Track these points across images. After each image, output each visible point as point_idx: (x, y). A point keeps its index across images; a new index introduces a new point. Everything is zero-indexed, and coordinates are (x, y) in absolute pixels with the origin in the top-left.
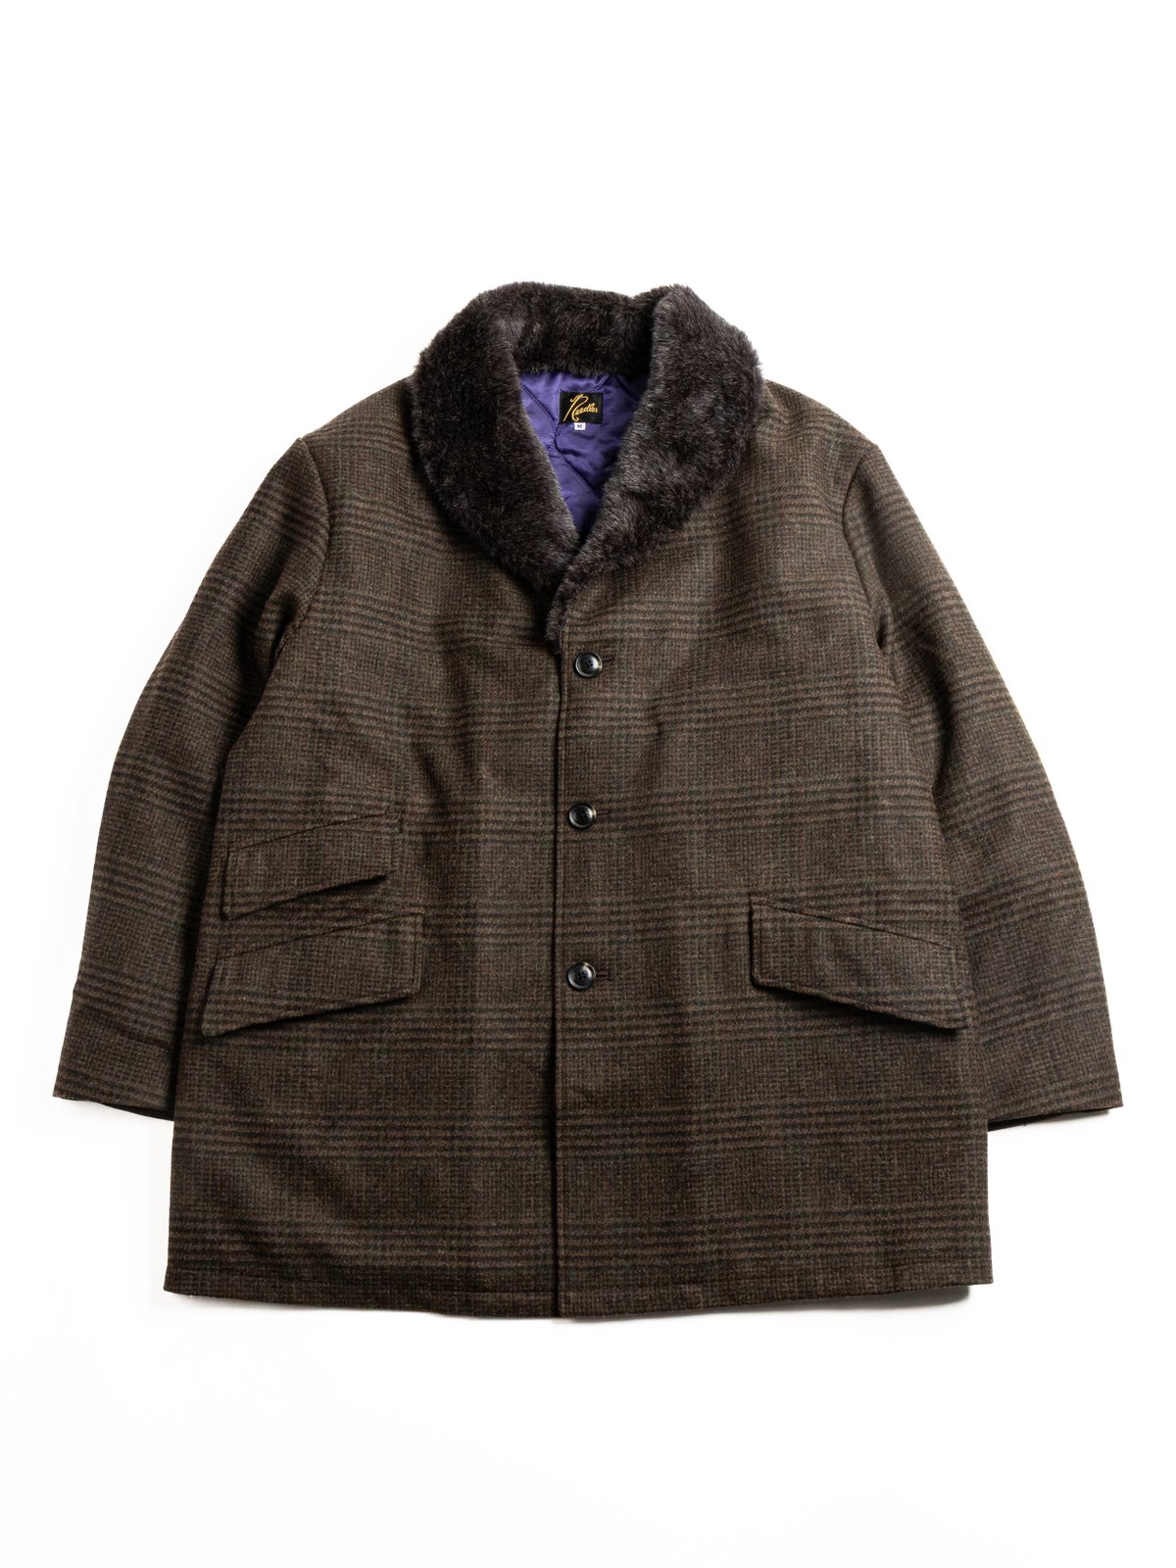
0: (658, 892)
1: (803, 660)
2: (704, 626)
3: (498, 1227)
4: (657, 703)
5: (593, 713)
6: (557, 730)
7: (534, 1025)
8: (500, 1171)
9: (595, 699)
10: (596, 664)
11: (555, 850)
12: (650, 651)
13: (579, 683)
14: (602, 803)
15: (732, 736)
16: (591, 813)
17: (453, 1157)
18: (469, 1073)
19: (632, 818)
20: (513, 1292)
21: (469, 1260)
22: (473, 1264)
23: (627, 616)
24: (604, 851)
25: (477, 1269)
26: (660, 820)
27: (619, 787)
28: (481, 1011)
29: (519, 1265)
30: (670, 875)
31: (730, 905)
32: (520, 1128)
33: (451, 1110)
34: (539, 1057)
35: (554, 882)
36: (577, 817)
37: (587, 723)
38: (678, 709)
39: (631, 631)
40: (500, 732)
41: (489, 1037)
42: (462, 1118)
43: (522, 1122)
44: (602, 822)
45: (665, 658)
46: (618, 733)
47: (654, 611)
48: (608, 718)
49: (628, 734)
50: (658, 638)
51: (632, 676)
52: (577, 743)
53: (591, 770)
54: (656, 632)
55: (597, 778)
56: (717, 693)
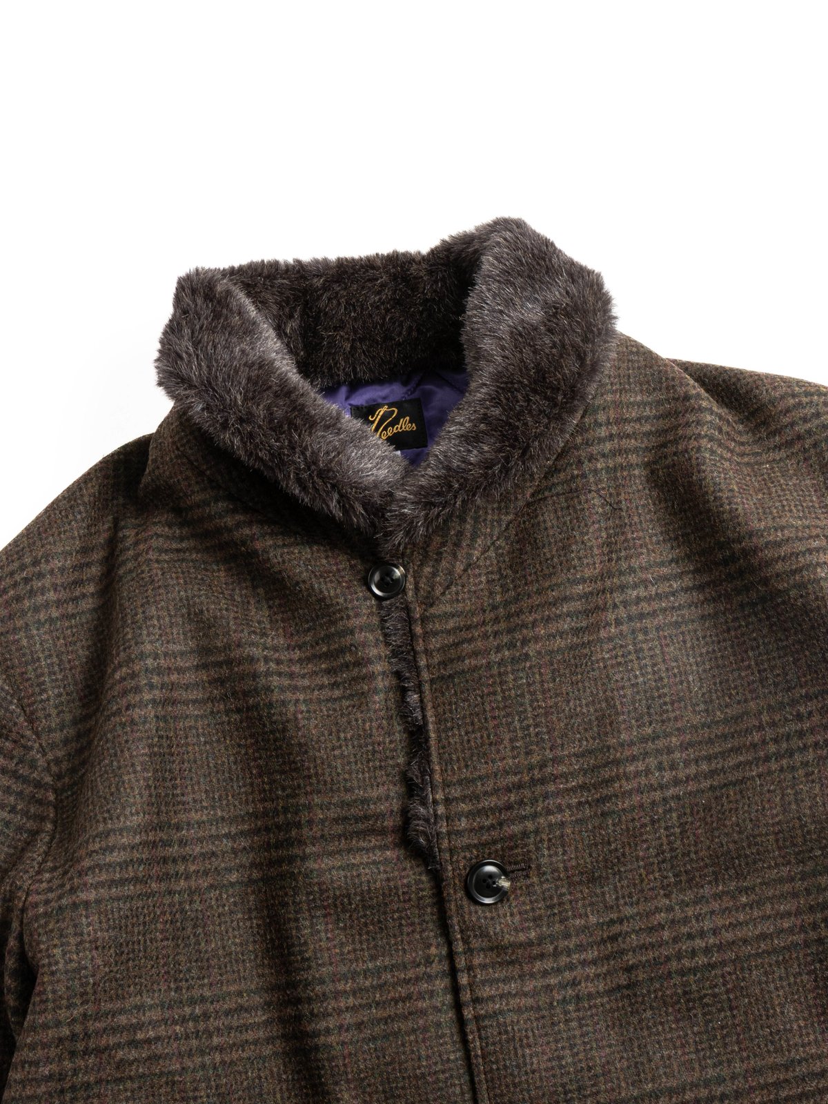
4: (616, 929)
5: (513, 970)
6: (458, 1007)
9: (512, 945)
10: (501, 880)
12: (586, 841)
13: (478, 917)
15: (755, 973)
37: (507, 988)
38: (655, 937)
39: (549, 812)
40: (359, 1026)
45: (613, 845)
46: (560, 997)
47: (581, 769)
48: (539, 971)
49: (577, 996)
50: (596, 814)
51: (564, 890)
52: (499, 1025)
53: (529, 1067)
54: (590, 805)
55: (541, 1079)
56: (715, 900)
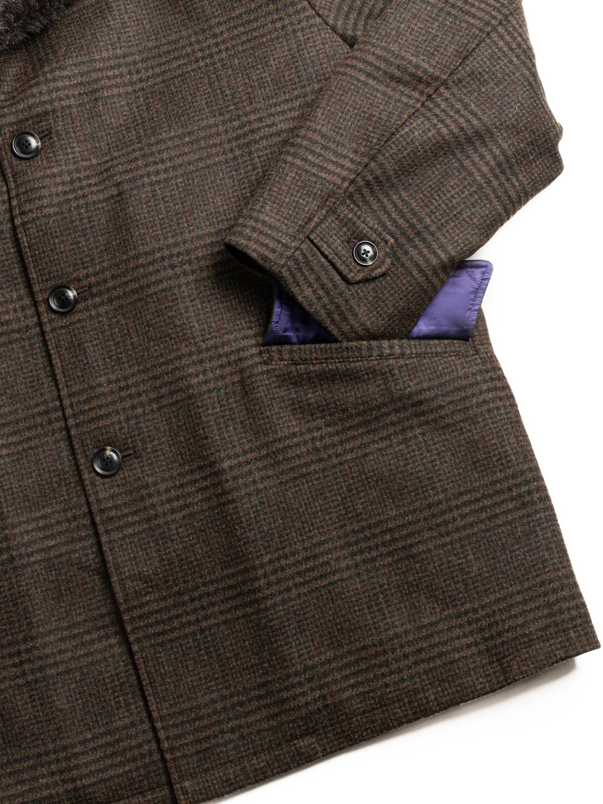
0: (161, 355)
1: (250, 90)
2: (135, 77)
3: (94, 738)
4: (108, 165)
5: (45, 192)
6: (12, 219)
7: (74, 524)
8: (80, 681)
9: (43, 177)
10: (34, 143)
11: (45, 342)
12: (86, 116)
13: (21, 166)
14: (79, 280)
15: (196, 181)
16: (71, 294)
17: (27, 682)
18: (19, 593)
19: (115, 288)
20: (128, 797)
21: (73, 780)
22: (79, 783)
23: (52, 85)
24: (95, 329)
25: (84, 787)
26: (144, 282)
27: (92, 260)
28: (14, 526)
29: (127, 769)
30: (169, 335)
31: (238, 351)
32: (88, 632)
33: (12, 635)
34: (87, 555)
35: (54, 375)
36: (58, 301)
37: (41, 203)
38: (133, 165)
39: (61, 99)
41: (30, 550)
42: (25, 640)
43: (89, 625)
44: (85, 300)
45: (104, 117)
46: (76, 205)
47: (79, 73)
48: (61, 193)
49: (87, 203)
50: (91, 100)
51: (75, 145)
52: (36, 226)
53: (58, 250)
54: (87, 95)
55: (67, 257)
56: (169, 141)
